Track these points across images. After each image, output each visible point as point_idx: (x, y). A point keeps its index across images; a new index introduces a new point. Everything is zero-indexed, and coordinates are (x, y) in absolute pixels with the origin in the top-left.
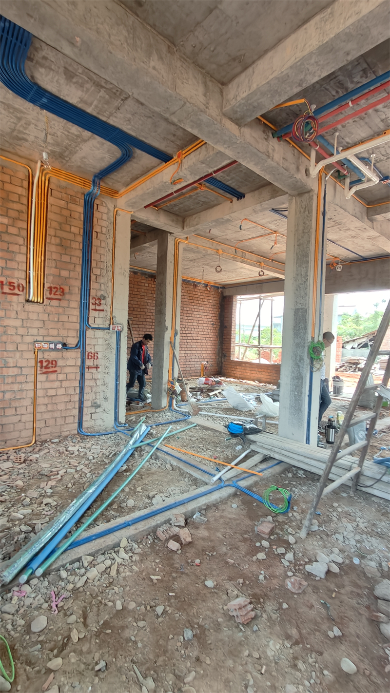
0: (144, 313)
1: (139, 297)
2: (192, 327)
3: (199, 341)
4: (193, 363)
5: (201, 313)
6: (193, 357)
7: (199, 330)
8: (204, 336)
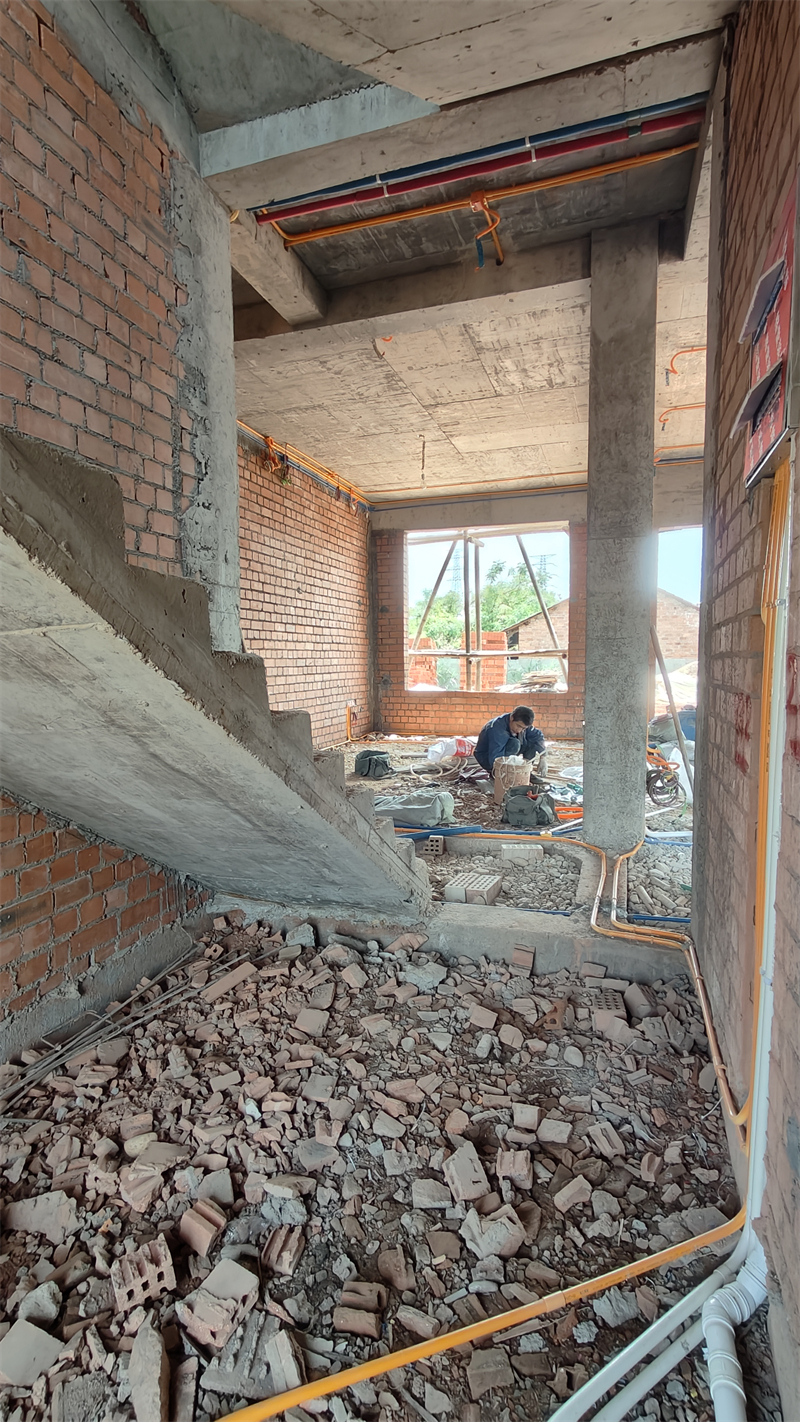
2: (330, 609)
3: (341, 647)
4: (334, 706)
5: (342, 573)
6: (334, 691)
7: (340, 617)
8: (348, 633)
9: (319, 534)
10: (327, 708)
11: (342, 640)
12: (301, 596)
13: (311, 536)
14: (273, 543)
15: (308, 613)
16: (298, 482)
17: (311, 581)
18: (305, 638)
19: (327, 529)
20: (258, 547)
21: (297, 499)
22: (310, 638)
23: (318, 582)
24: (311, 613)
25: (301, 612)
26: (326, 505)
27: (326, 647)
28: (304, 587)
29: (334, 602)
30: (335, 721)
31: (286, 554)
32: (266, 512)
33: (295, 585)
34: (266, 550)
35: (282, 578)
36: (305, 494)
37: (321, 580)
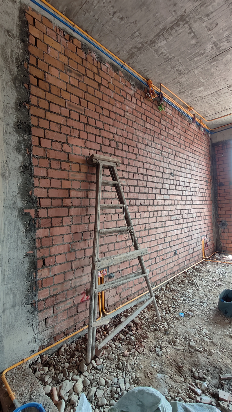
0: (134, 157)
1: (124, 121)
2: (191, 185)
3: (198, 207)
4: (195, 241)
5: (197, 165)
6: (195, 232)
7: (197, 190)
8: (201, 198)
9: (183, 143)
10: (190, 242)
11: (198, 202)
12: (173, 178)
13: (178, 143)
14: (153, 145)
15: (177, 187)
16: (170, 111)
17: (179, 169)
18: (176, 202)
19: (187, 140)
20: (143, 147)
21: (169, 121)
22: (179, 202)
23: (183, 170)
24: (180, 188)
25: (173, 187)
26: (186, 127)
27: (189, 207)
28: (175, 173)
29: (193, 181)
30: (195, 249)
31: (163, 152)
32: (148, 125)
33: (169, 171)
34: (148, 149)
35: (160, 167)
36: (174, 119)
37: (185, 168)
